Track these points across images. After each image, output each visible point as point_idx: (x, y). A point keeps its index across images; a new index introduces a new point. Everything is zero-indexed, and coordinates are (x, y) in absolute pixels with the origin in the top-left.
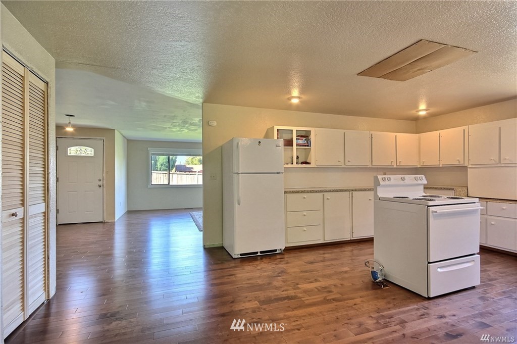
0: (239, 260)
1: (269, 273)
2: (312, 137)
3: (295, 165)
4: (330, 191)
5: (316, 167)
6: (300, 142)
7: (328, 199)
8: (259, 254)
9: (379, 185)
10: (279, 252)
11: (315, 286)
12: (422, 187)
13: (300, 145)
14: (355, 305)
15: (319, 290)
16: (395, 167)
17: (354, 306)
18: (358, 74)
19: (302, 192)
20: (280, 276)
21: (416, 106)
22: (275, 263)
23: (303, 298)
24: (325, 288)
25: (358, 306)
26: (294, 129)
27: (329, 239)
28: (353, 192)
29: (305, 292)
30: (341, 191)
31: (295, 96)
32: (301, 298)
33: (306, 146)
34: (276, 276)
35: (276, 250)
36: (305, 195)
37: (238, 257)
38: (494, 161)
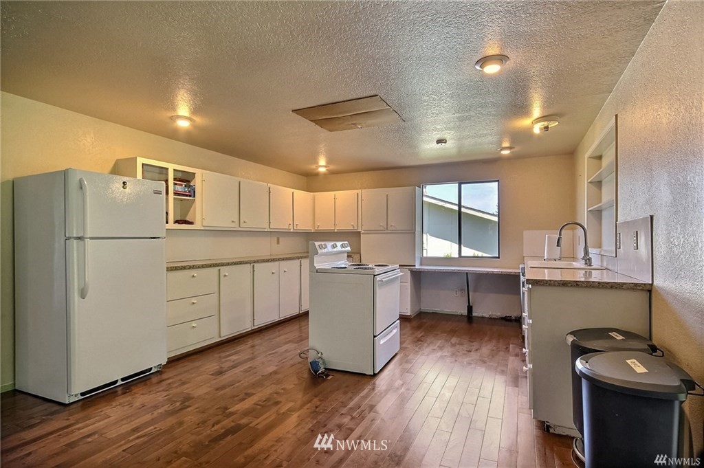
0: (80, 403)
1: (166, 407)
2: (197, 183)
3: (171, 225)
4: (228, 264)
5: (203, 228)
6: (179, 189)
7: (225, 276)
8: (120, 383)
9: (317, 253)
10: (156, 370)
11: (253, 402)
12: (346, 255)
13: (179, 194)
14: (317, 407)
15: (263, 406)
16: (292, 231)
17: (317, 410)
18: (293, 111)
19: (191, 267)
20: (189, 406)
21: (316, 162)
22: (160, 389)
23: (251, 422)
24: (267, 400)
25: (321, 407)
26: (171, 167)
27: (226, 333)
28: (255, 265)
29: (246, 413)
30: (241, 263)
31: (184, 114)
32: (247, 425)
33: (187, 196)
34: (181, 409)
35: (151, 369)
36: (194, 272)
37: (76, 399)
38: (383, 226)
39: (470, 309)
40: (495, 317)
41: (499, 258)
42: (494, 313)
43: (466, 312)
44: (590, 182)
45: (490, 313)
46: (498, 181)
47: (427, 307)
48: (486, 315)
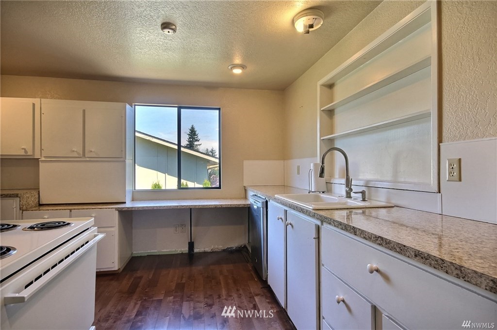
38: (78, 153)
39: (191, 245)
40: (217, 250)
41: (220, 188)
42: (216, 247)
43: (187, 249)
44: (323, 110)
45: (212, 247)
46: (219, 109)
47: (141, 250)
48: (208, 250)
